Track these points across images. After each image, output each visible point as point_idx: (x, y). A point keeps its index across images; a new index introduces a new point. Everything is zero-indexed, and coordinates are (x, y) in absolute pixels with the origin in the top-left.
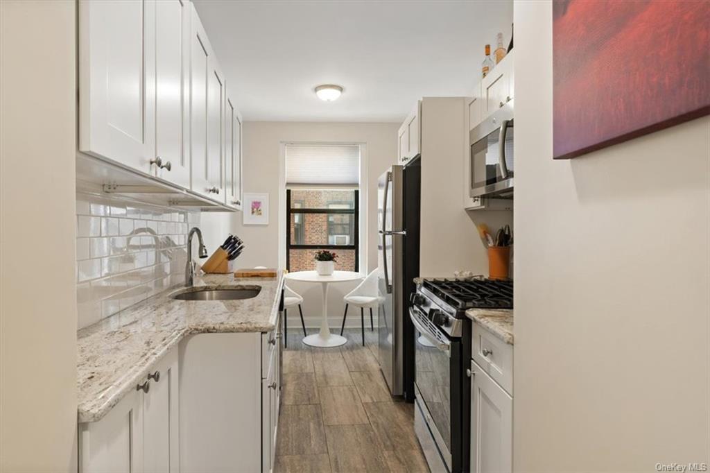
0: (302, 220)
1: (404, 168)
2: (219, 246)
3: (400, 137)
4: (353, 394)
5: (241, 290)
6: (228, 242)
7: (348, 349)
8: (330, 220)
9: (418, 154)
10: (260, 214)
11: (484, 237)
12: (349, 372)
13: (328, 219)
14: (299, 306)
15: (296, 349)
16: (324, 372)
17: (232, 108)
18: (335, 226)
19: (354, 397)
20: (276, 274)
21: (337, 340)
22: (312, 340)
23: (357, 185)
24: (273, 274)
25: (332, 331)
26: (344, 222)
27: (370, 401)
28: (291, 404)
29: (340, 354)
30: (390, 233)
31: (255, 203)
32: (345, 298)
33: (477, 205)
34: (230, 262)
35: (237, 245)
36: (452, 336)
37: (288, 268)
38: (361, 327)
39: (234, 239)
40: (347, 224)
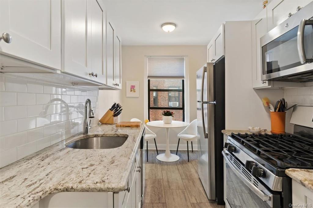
0: (157, 95)
1: (214, 64)
2: (109, 109)
3: (209, 49)
4: (185, 196)
5: (117, 137)
6: (113, 107)
7: (180, 163)
8: (169, 95)
9: (223, 56)
10: (135, 92)
11: (266, 105)
12: (182, 179)
13: (169, 94)
14: (155, 139)
15: (153, 163)
16: (168, 179)
17: (113, 30)
18: (172, 98)
19: (186, 199)
20: (139, 125)
21: (175, 158)
22: (161, 157)
23: (183, 77)
24: (138, 125)
25: (172, 152)
26: (176, 96)
27: (196, 202)
28: (148, 202)
29: (176, 166)
30: (206, 103)
31: (132, 86)
32: (178, 135)
33: (266, 85)
34: (115, 118)
35: (118, 108)
36: (273, 190)
37: (149, 119)
38: (187, 150)
39: (117, 105)
40: (177, 97)
